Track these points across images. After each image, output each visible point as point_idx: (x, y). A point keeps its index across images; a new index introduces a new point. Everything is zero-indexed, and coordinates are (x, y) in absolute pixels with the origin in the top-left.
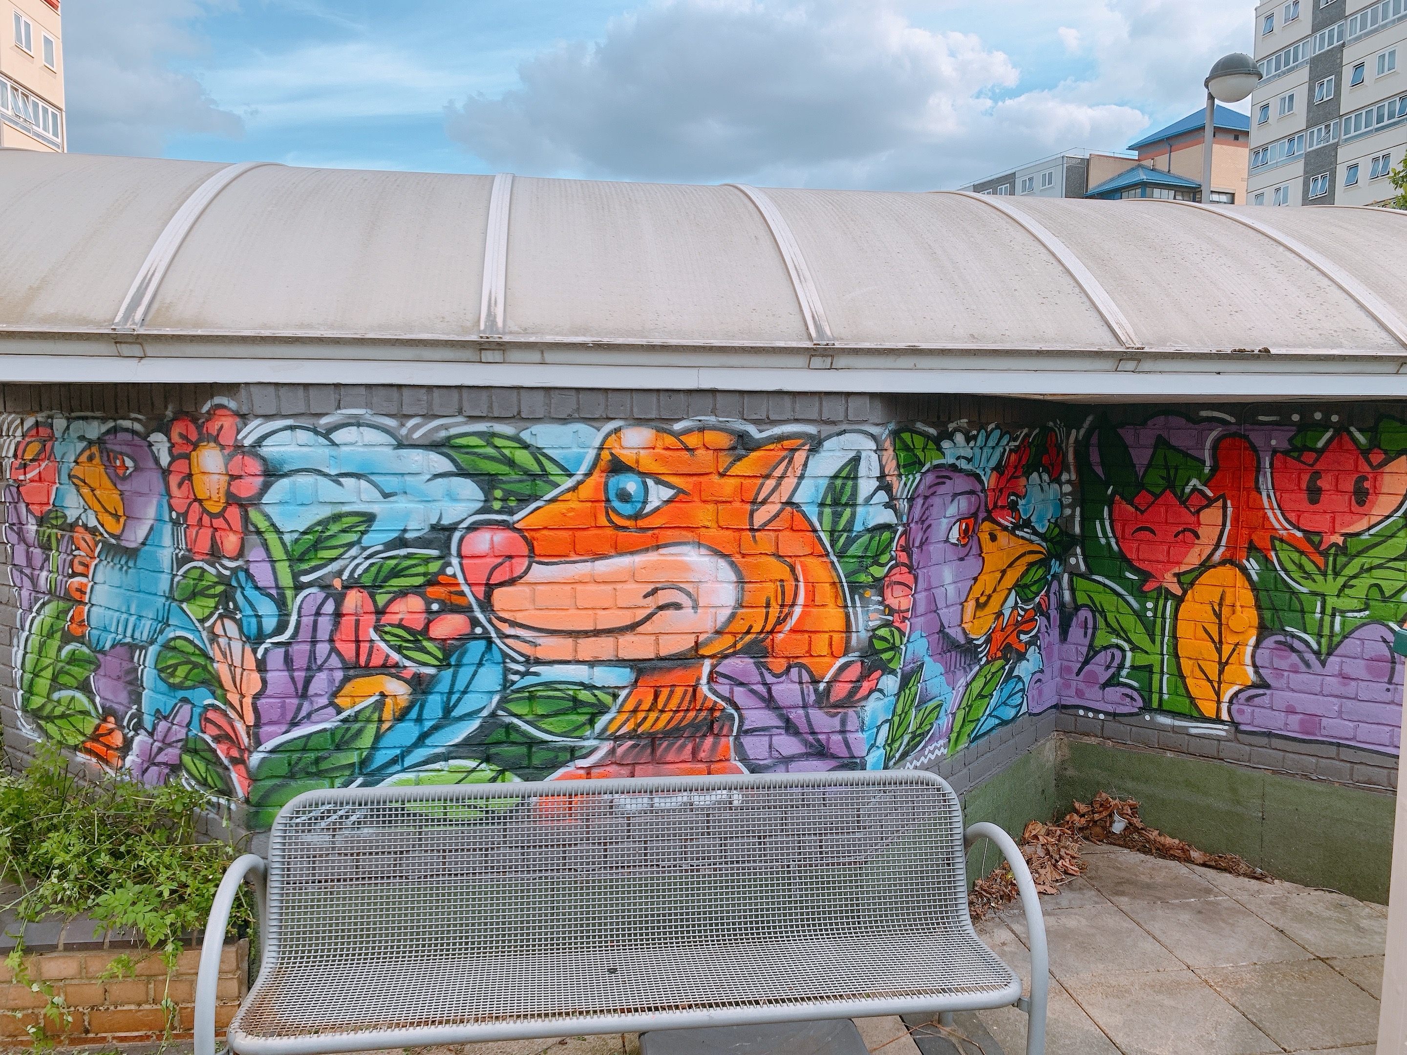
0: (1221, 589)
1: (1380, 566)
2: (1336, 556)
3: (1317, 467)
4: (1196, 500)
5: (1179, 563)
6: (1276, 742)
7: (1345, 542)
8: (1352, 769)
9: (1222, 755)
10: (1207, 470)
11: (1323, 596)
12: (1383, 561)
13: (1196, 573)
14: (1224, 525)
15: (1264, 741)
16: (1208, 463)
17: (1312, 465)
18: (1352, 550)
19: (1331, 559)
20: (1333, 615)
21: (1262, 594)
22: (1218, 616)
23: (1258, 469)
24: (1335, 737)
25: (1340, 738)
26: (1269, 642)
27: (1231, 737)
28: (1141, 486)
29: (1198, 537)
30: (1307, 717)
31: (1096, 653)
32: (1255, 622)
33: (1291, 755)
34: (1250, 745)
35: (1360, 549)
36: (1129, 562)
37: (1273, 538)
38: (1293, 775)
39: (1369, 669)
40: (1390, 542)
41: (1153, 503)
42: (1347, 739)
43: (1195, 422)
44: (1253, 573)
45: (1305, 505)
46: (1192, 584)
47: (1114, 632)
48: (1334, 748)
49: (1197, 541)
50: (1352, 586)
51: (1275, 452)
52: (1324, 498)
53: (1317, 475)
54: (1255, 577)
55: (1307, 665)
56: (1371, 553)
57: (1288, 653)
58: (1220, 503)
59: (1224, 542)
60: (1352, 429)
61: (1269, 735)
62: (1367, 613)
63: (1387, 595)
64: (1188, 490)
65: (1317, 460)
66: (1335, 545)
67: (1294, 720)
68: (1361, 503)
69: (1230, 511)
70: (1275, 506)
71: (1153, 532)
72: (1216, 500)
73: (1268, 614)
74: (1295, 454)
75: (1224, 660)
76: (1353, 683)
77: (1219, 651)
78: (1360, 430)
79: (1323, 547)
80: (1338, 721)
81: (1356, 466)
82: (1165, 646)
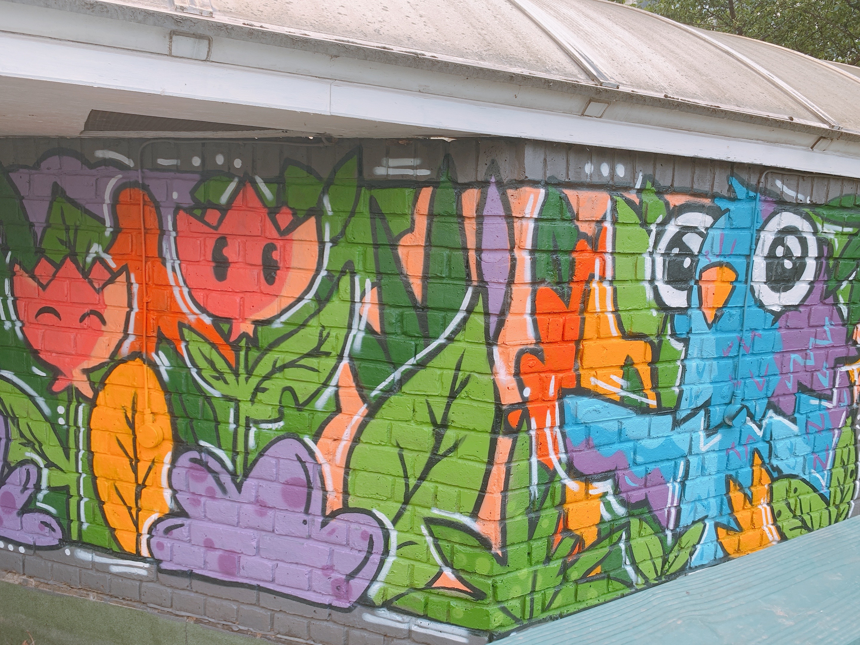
0: (133, 391)
1: (292, 364)
2: (248, 349)
3: (223, 230)
4: (98, 273)
5: (86, 356)
6: (196, 583)
7: (255, 331)
8: (272, 618)
9: (144, 599)
10: (107, 233)
11: (237, 402)
12: (295, 357)
13: (105, 370)
14: (130, 306)
15: (185, 582)
16: (108, 223)
17: (216, 228)
18: (264, 343)
19: (242, 353)
20: (248, 428)
21: (175, 397)
22: (132, 425)
23: (163, 232)
24: (256, 579)
25: (260, 580)
26: (185, 459)
27: (153, 577)
28: (41, 252)
29: (104, 322)
30: (226, 554)
31: (12, 470)
32: (169, 433)
33: (213, 600)
34: (171, 587)
35: (271, 340)
36: (35, 353)
37: (181, 325)
38: (214, 625)
39: (286, 495)
40: (302, 332)
41: (54, 275)
42: (266, 581)
43: (92, 166)
44: (163, 370)
45: (212, 282)
46: (103, 383)
47: (28, 443)
48: (254, 593)
49: (103, 328)
50: (264, 390)
51: (178, 208)
52: (231, 272)
53: (222, 241)
54: (165, 376)
55: (224, 490)
56: (284, 346)
57: (204, 473)
58: (123, 277)
59: (131, 330)
60: (258, 180)
61: (190, 575)
62: (282, 424)
63: (301, 401)
64: (89, 259)
65: (221, 221)
66: (245, 335)
67: (214, 556)
68: (270, 280)
69: (135, 288)
70: (182, 283)
71: (57, 315)
72: (119, 273)
73: (182, 423)
74: (198, 212)
75: (140, 482)
76: (270, 513)
77: (135, 470)
78: (267, 182)
79: (233, 339)
80: (257, 559)
81: (263, 231)
82: (80, 463)
